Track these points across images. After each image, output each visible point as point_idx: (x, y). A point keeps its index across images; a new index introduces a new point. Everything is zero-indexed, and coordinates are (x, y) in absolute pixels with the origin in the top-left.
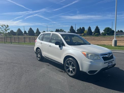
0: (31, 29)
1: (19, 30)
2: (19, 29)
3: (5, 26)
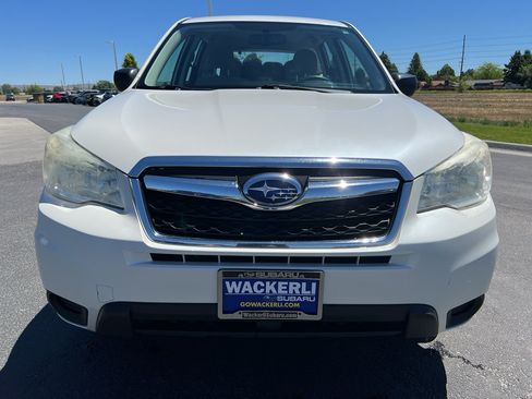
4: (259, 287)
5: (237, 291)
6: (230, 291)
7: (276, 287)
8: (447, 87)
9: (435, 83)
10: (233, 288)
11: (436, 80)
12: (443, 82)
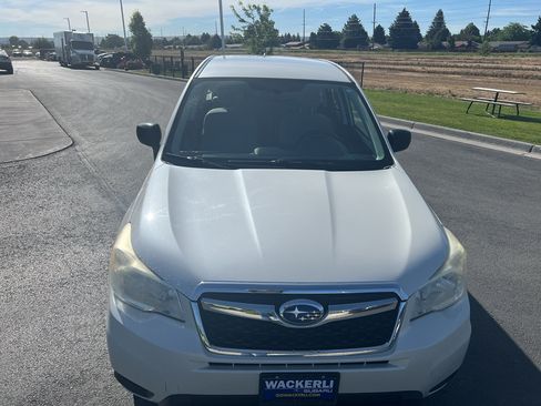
0: (404, 16)
1: (354, 25)
2: (355, 17)
3: (259, 9)
4: (291, 384)
5: (274, 386)
6: (268, 387)
7: (303, 384)
8: (470, 48)
9: (458, 43)
10: (270, 385)
11: (459, 40)
12: (466, 43)
